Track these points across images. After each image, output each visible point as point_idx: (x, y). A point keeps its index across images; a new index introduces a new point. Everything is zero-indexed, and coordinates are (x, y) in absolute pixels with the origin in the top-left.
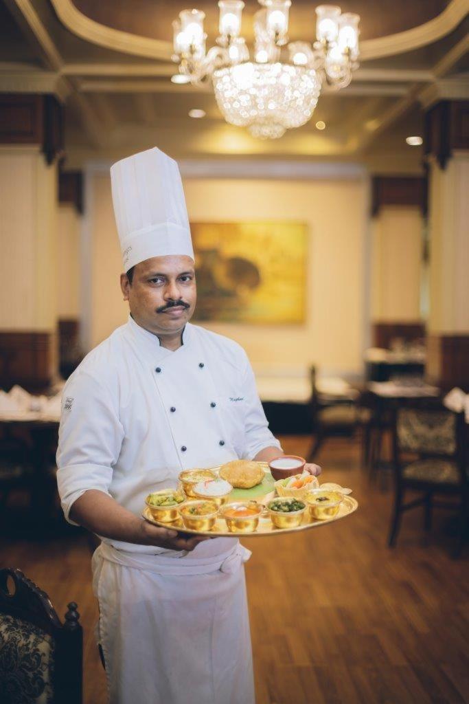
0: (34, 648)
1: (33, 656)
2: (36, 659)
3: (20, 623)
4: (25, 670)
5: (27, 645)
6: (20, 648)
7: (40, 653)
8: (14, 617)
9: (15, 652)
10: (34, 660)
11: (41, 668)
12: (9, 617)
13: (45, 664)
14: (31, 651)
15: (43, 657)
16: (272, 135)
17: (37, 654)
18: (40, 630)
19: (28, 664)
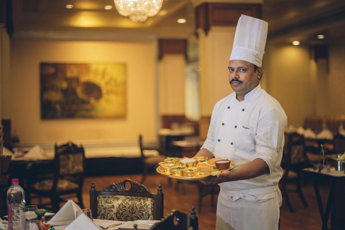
0: (144, 204)
1: (144, 206)
2: (146, 207)
3: (134, 198)
4: (142, 212)
5: (141, 203)
6: (138, 205)
7: (147, 205)
8: (131, 196)
9: (136, 207)
10: (145, 207)
11: (148, 210)
12: (128, 197)
13: (150, 208)
14: (143, 205)
15: (149, 206)
16: (141, 20)
17: (146, 205)
18: (145, 198)
19: (142, 209)
